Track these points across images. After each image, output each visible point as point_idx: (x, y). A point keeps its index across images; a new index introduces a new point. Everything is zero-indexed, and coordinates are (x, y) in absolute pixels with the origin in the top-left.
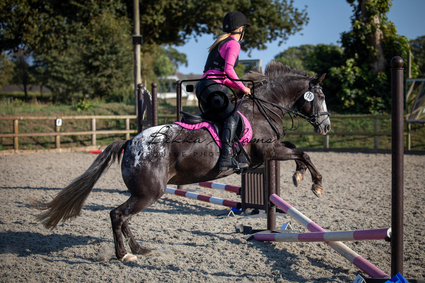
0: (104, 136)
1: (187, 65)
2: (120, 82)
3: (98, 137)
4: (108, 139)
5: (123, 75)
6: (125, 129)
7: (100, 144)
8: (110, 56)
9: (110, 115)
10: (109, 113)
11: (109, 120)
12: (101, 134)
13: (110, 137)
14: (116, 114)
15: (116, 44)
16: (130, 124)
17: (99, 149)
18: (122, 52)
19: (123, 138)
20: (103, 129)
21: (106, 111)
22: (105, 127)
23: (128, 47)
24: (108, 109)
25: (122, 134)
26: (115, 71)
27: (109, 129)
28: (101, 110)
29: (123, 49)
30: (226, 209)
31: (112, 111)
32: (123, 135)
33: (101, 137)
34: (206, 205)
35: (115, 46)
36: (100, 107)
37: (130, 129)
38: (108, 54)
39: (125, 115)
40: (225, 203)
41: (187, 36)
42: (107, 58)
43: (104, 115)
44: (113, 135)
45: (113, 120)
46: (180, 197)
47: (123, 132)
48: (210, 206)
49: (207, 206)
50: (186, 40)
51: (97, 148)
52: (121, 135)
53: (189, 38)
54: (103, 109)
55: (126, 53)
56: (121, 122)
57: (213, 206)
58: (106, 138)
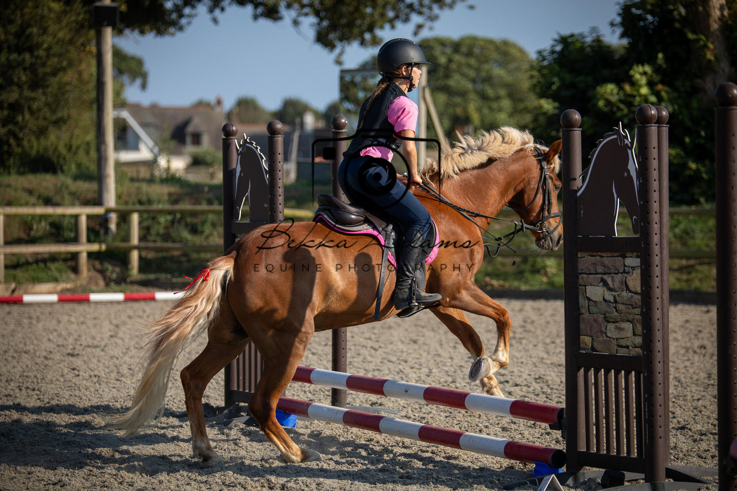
0: (23, 260)
1: (144, 86)
2: (41, 123)
3: (9, 263)
4: (35, 266)
5: (47, 104)
6: (75, 240)
7: (15, 278)
8: (14, 56)
9: (34, 205)
10: (33, 200)
11: (33, 217)
12: (13, 255)
13: (37, 262)
14: (48, 202)
15: (29, 25)
16: (89, 229)
17: (13, 291)
18: (45, 46)
19: (70, 263)
20: (19, 241)
21: (25, 196)
22: (23, 235)
23: (61, 35)
24: (30, 192)
25: (68, 253)
26: (27, 93)
27: (33, 241)
28: (11, 193)
29: (48, 40)
30: (512, 468)
31: (39, 197)
32: (69, 256)
33: (15, 259)
34: (443, 455)
35: (29, 31)
36: (9, 186)
37: (89, 241)
38: (10, 51)
39: (72, 205)
40: (512, 450)
41: (187, 11)
42: (7, 59)
43: (21, 205)
44: (46, 256)
45: (43, 217)
46: (355, 430)
47: (72, 248)
48: (456, 458)
49: (449, 458)
50: (183, 21)
51: (7, 289)
52: (63, 256)
53: (190, 16)
54: (16, 190)
55: (56, 49)
56: (66, 222)
57: (466, 458)
58: (28, 263)
